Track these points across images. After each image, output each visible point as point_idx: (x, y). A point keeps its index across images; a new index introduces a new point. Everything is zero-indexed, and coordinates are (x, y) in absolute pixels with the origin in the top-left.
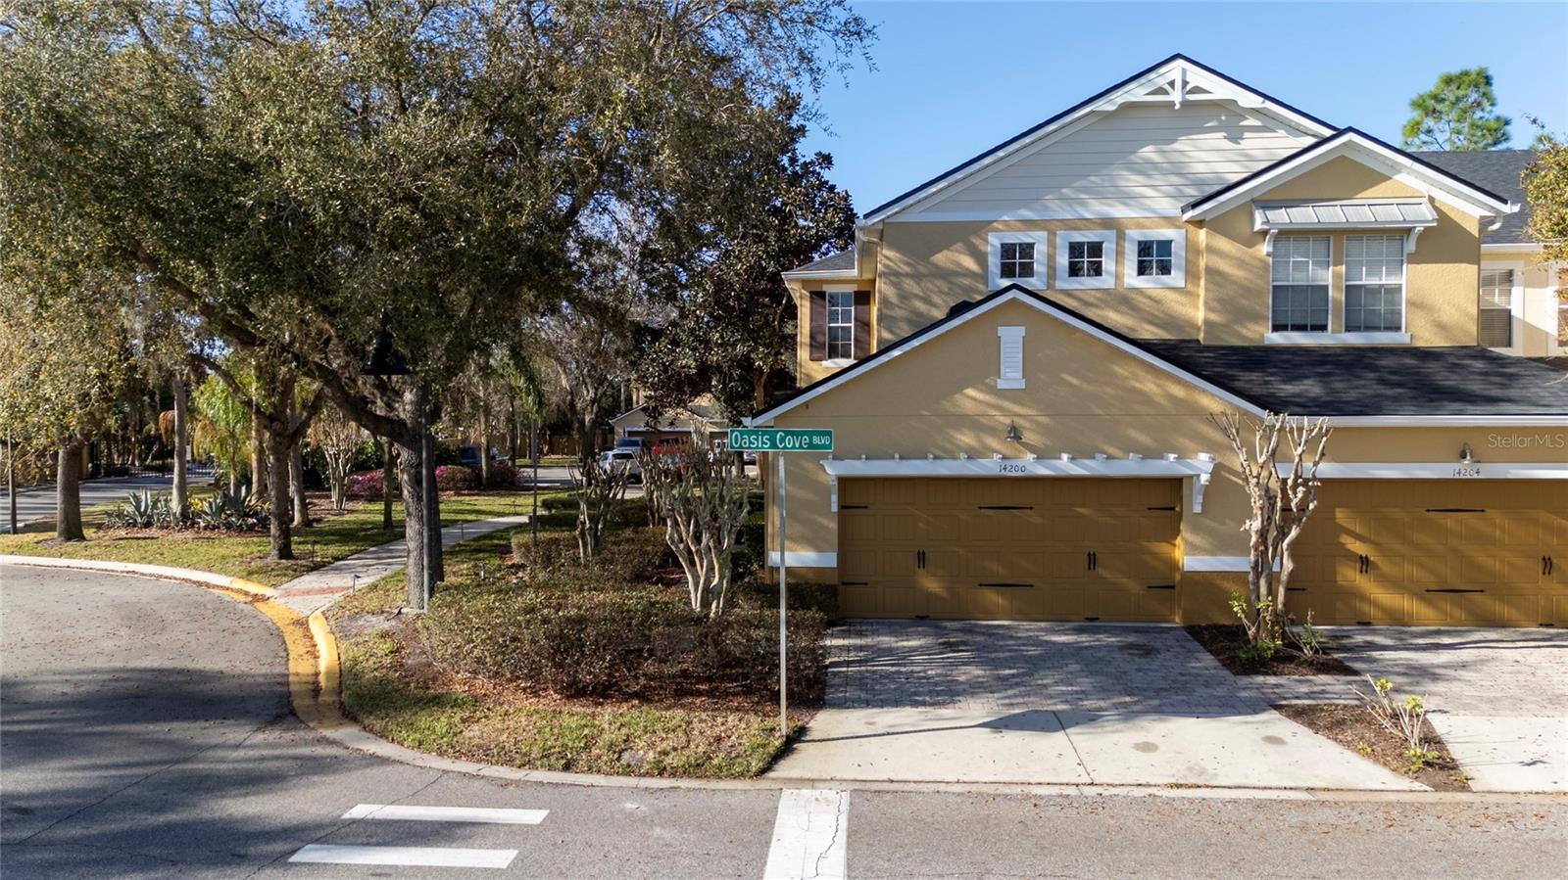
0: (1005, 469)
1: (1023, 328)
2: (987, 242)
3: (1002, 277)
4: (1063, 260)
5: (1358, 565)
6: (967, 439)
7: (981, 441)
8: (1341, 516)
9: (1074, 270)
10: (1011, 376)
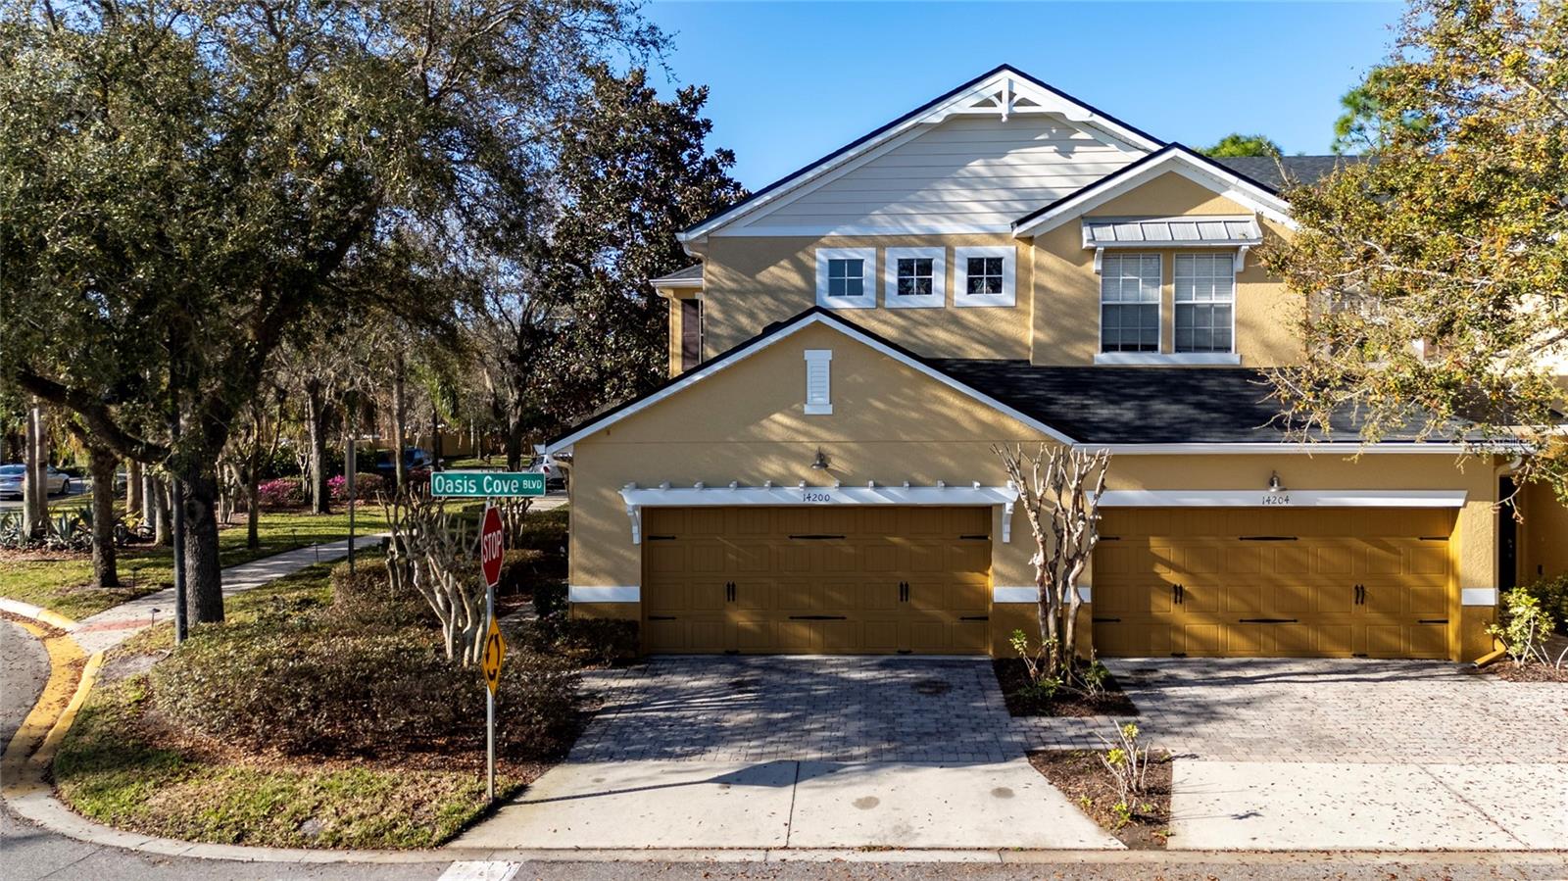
0: (809, 498)
1: (830, 352)
2: (814, 258)
3: (830, 295)
4: (891, 278)
5: (1173, 595)
6: (773, 467)
7: (788, 469)
8: (1156, 545)
9: (904, 288)
10: (818, 401)
